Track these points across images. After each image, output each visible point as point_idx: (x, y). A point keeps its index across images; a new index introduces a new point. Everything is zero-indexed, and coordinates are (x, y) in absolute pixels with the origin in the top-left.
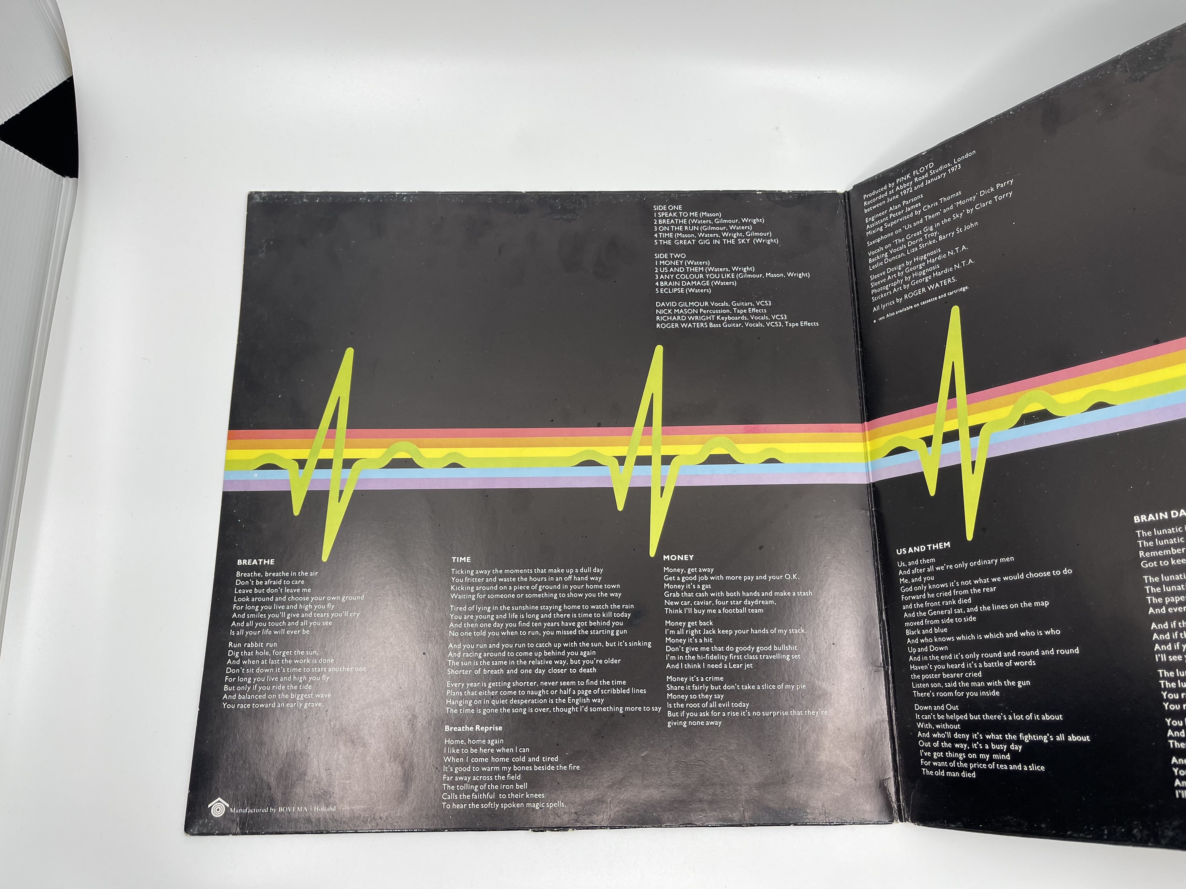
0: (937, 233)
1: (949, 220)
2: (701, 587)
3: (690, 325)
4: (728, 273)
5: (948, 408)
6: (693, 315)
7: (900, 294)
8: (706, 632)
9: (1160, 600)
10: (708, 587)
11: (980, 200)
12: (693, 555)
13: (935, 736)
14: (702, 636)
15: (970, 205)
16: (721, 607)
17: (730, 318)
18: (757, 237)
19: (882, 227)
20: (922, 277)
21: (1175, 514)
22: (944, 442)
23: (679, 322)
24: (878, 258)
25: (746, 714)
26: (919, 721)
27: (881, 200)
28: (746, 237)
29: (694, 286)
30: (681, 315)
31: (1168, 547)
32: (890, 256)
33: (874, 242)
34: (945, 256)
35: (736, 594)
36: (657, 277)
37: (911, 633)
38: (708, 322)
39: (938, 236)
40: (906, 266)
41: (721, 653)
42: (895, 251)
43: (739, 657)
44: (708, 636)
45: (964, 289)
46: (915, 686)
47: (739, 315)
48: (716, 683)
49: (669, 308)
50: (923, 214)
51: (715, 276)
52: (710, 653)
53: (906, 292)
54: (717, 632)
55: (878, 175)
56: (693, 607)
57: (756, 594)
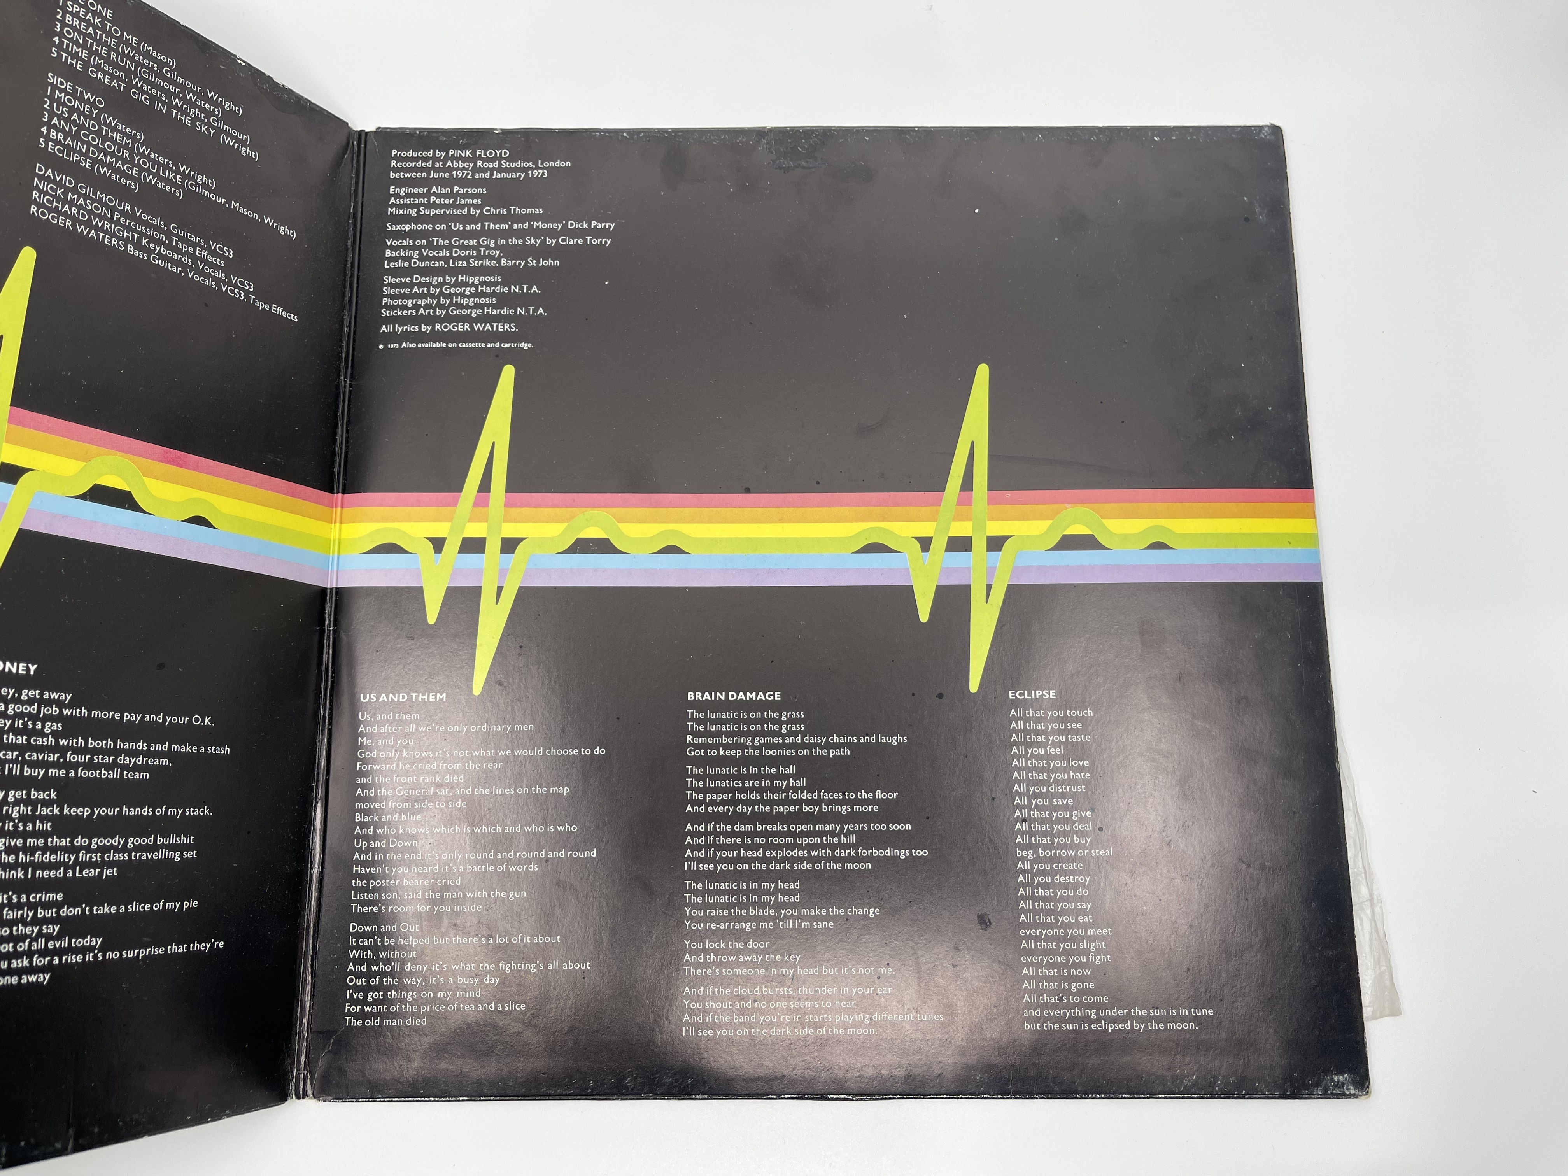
0: (500, 254)
1: (520, 241)
2: (43, 727)
3: (93, 233)
4: (171, 169)
5: (476, 504)
6: (102, 217)
7: (431, 320)
8: (41, 811)
9: (701, 796)
10: (57, 727)
11: (565, 231)
12: (36, 666)
13: (375, 968)
14: (33, 818)
15: (553, 234)
16: (75, 766)
17: (164, 252)
18: (228, 135)
19: (416, 210)
20: (468, 307)
21: (733, 696)
22: (461, 551)
23: (74, 220)
24: (402, 254)
25: (95, 957)
26: (352, 948)
27: (421, 170)
28: (209, 125)
29: (110, 166)
30: (80, 207)
31: (719, 734)
32: (422, 258)
33: (398, 227)
34: (506, 290)
35: (106, 744)
36: (46, 116)
37: (364, 818)
38: (127, 241)
39: (500, 257)
40: (444, 283)
41: (65, 850)
42: (432, 253)
43: (96, 857)
44: (43, 819)
45: (526, 346)
46: (355, 896)
47: (179, 251)
48: (47, 905)
49: (59, 184)
50: (482, 218)
51: (149, 165)
52: (45, 849)
53: (441, 320)
54: (61, 811)
55: (422, 130)
56: (24, 762)
57: (141, 746)
